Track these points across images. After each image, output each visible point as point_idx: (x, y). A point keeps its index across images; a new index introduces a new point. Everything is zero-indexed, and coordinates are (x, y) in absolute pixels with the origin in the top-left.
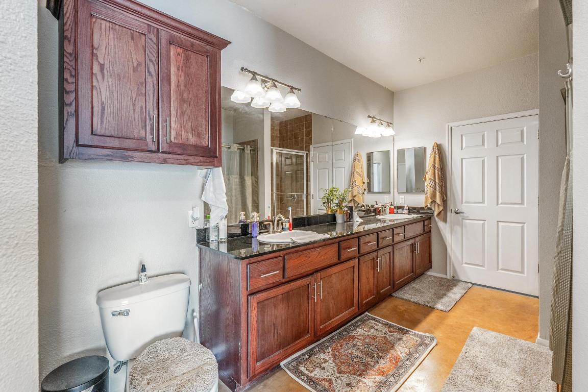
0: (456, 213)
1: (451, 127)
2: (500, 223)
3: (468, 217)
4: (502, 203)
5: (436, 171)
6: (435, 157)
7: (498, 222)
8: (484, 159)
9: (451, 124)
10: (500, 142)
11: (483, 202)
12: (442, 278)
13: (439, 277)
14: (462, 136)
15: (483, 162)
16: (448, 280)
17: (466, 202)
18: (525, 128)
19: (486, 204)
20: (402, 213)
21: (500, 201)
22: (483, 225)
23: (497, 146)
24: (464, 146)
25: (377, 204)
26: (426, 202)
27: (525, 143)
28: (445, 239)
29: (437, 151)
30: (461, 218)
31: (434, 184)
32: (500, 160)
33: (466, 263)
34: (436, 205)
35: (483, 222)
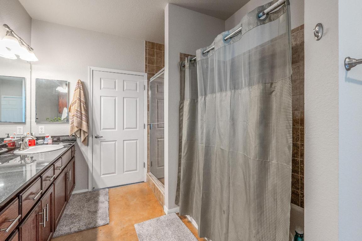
0: (96, 137)
1: (93, 71)
2: (125, 141)
3: (105, 139)
4: (126, 128)
5: (82, 104)
6: (80, 92)
7: (124, 140)
8: (116, 99)
9: (93, 68)
10: (125, 89)
11: (115, 128)
12: (84, 193)
13: (82, 193)
14: (101, 79)
15: (115, 100)
16: (90, 192)
17: (104, 129)
18: (138, 82)
19: (117, 130)
20: (43, 144)
21: (125, 127)
22: (115, 144)
23: (123, 91)
24: (102, 87)
25: (8, 137)
26: (72, 131)
27: (138, 91)
28: (87, 160)
29: (81, 86)
30: (99, 141)
31: (80, 115)
32: (125, 100)
33: (103, 174)
34: (82, 133)
35: (114, 142)
